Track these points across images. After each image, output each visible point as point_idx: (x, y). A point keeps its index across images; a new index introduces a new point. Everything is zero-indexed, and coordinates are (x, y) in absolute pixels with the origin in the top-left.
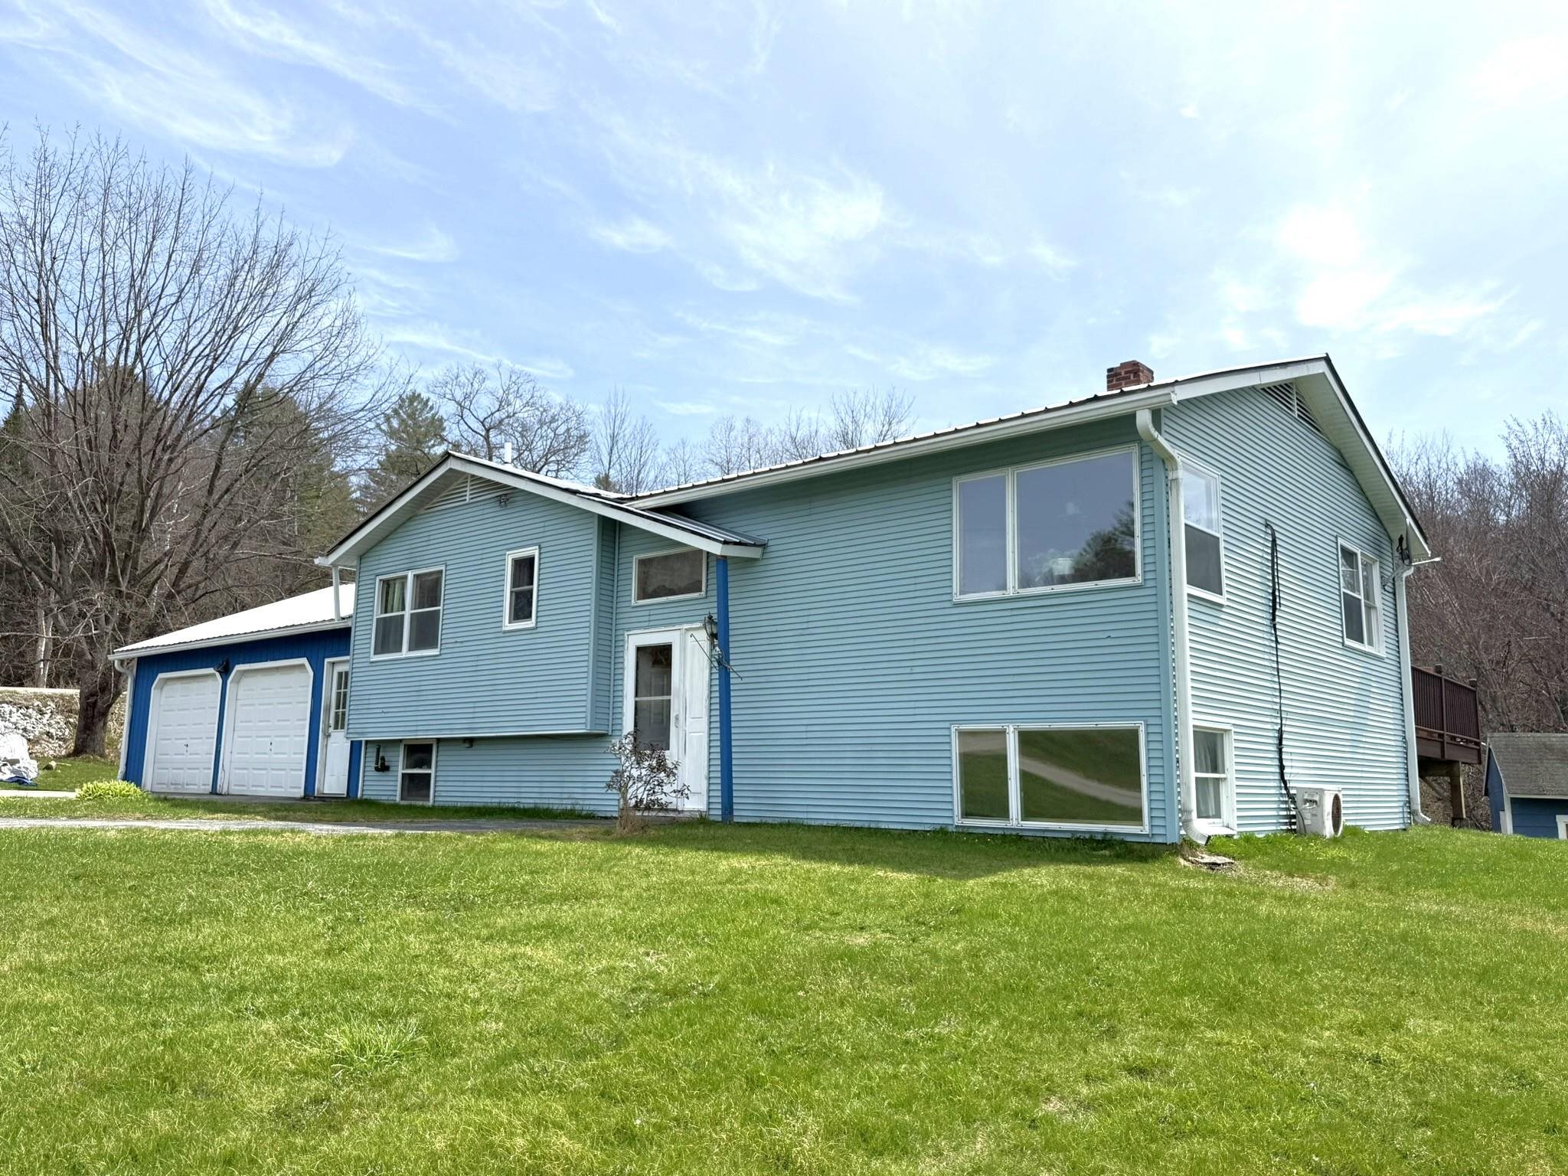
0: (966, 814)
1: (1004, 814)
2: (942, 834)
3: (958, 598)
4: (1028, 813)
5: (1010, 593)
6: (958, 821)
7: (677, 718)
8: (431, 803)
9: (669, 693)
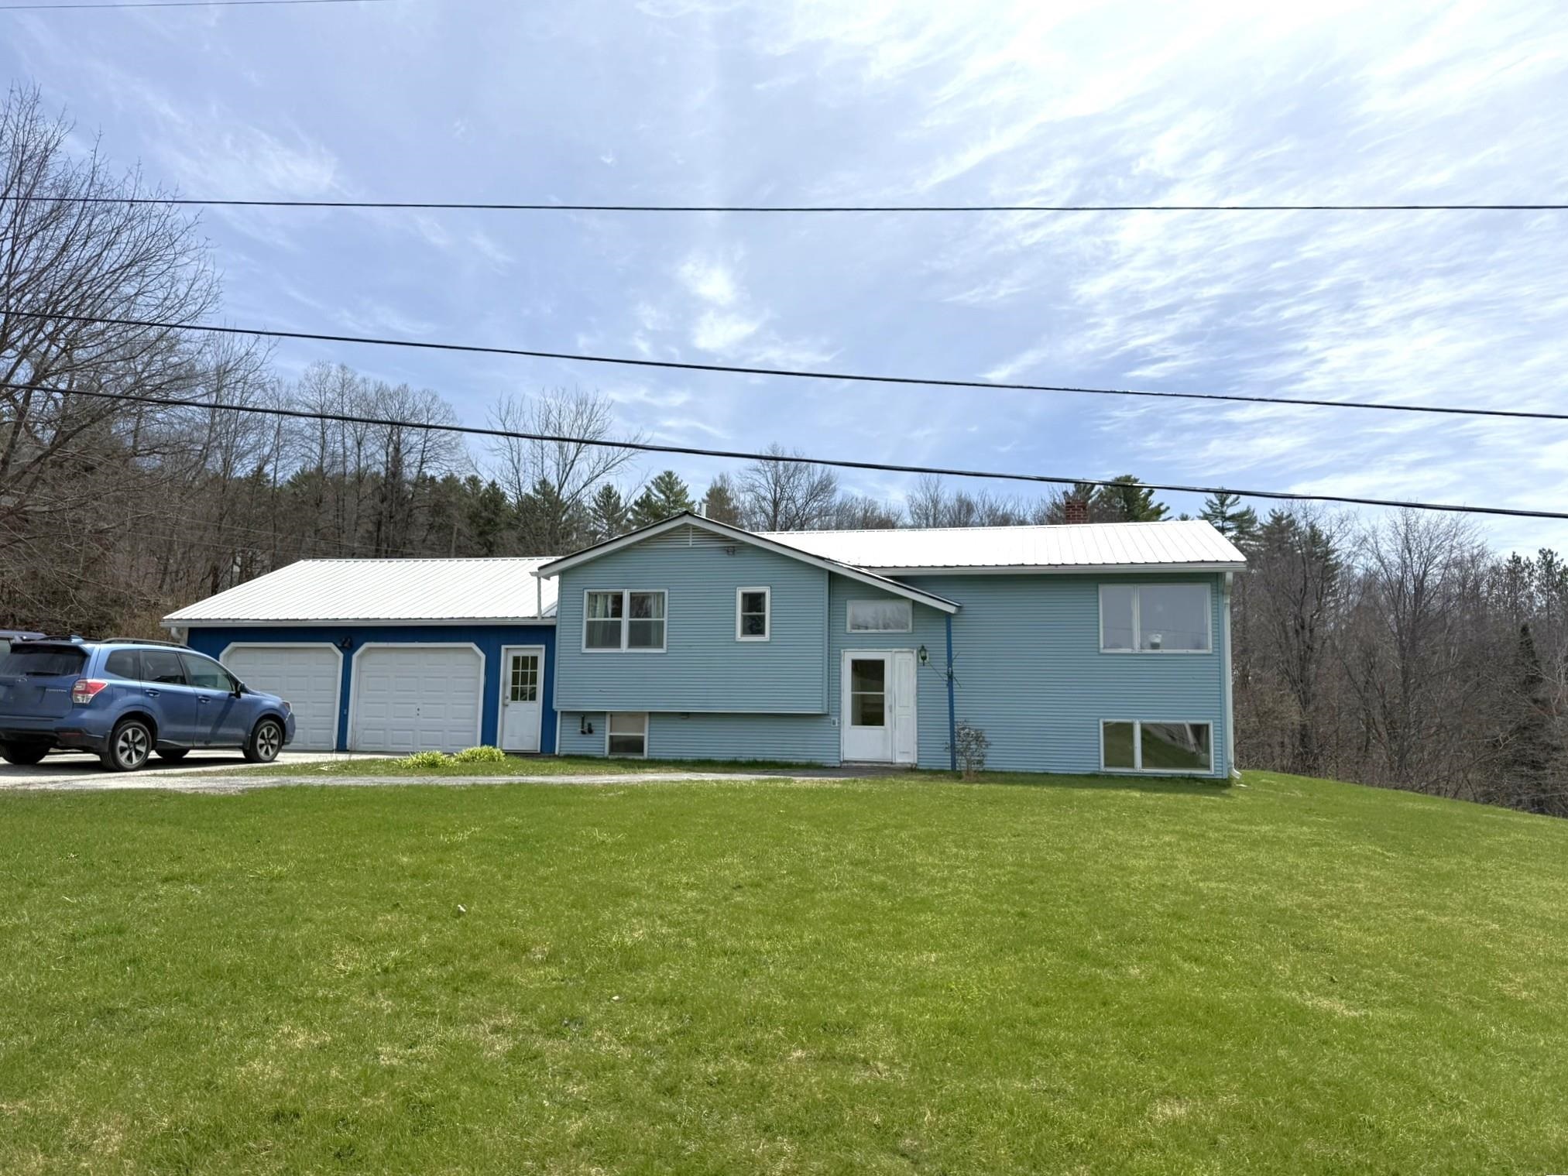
0: (1106, 765)
1: (1132, 765)
2: (1094, 777)
3: (1102, 651)
4: (1144, 765)
5: (1137, 651)
6: (1103, 769)
7: (891, 707)
8: (646, 756)
9: (883, 690)
